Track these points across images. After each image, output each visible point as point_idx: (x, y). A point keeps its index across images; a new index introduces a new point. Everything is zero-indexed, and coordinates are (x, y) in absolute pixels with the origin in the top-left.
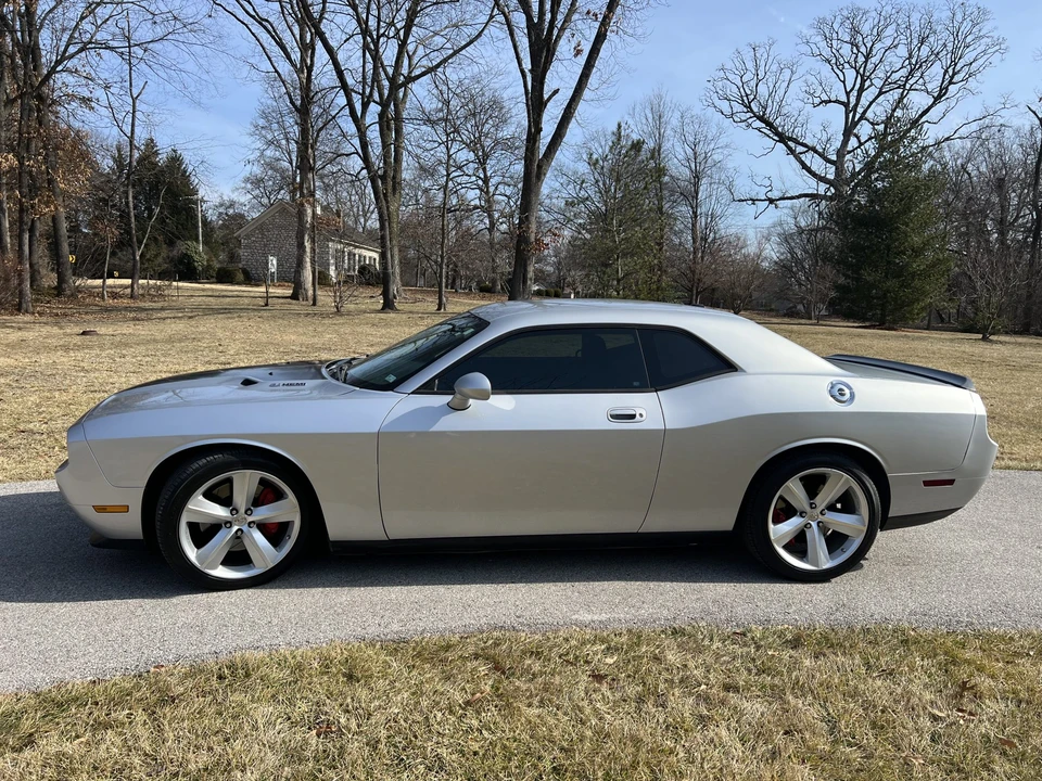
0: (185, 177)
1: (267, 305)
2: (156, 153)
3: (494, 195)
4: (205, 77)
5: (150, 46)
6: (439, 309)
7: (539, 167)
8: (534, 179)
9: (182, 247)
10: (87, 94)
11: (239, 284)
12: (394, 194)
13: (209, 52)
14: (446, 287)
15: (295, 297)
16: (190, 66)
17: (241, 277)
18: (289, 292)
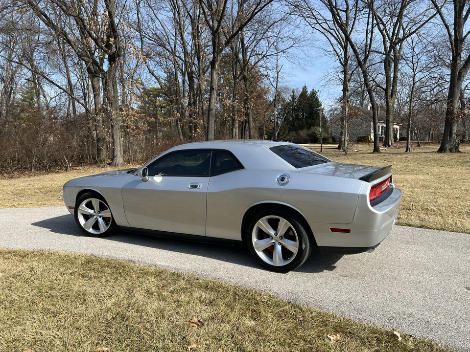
0: (317, 100)
1: (321, 152)
2: (307, 92)
3: (465, 90)
4: (308, 59)
5: (286, 51)
6: (407, 151)
7: (460, 73)
8: (456, 80)
9: (313, 129)
10: (266, 74)
11: (330, 143)
12: (392, 97)
13: (309, 48)
14: (412, 140)
15: (339, 148)
16: (302, 55)
17: (331, 140)
18: (337, 146)
